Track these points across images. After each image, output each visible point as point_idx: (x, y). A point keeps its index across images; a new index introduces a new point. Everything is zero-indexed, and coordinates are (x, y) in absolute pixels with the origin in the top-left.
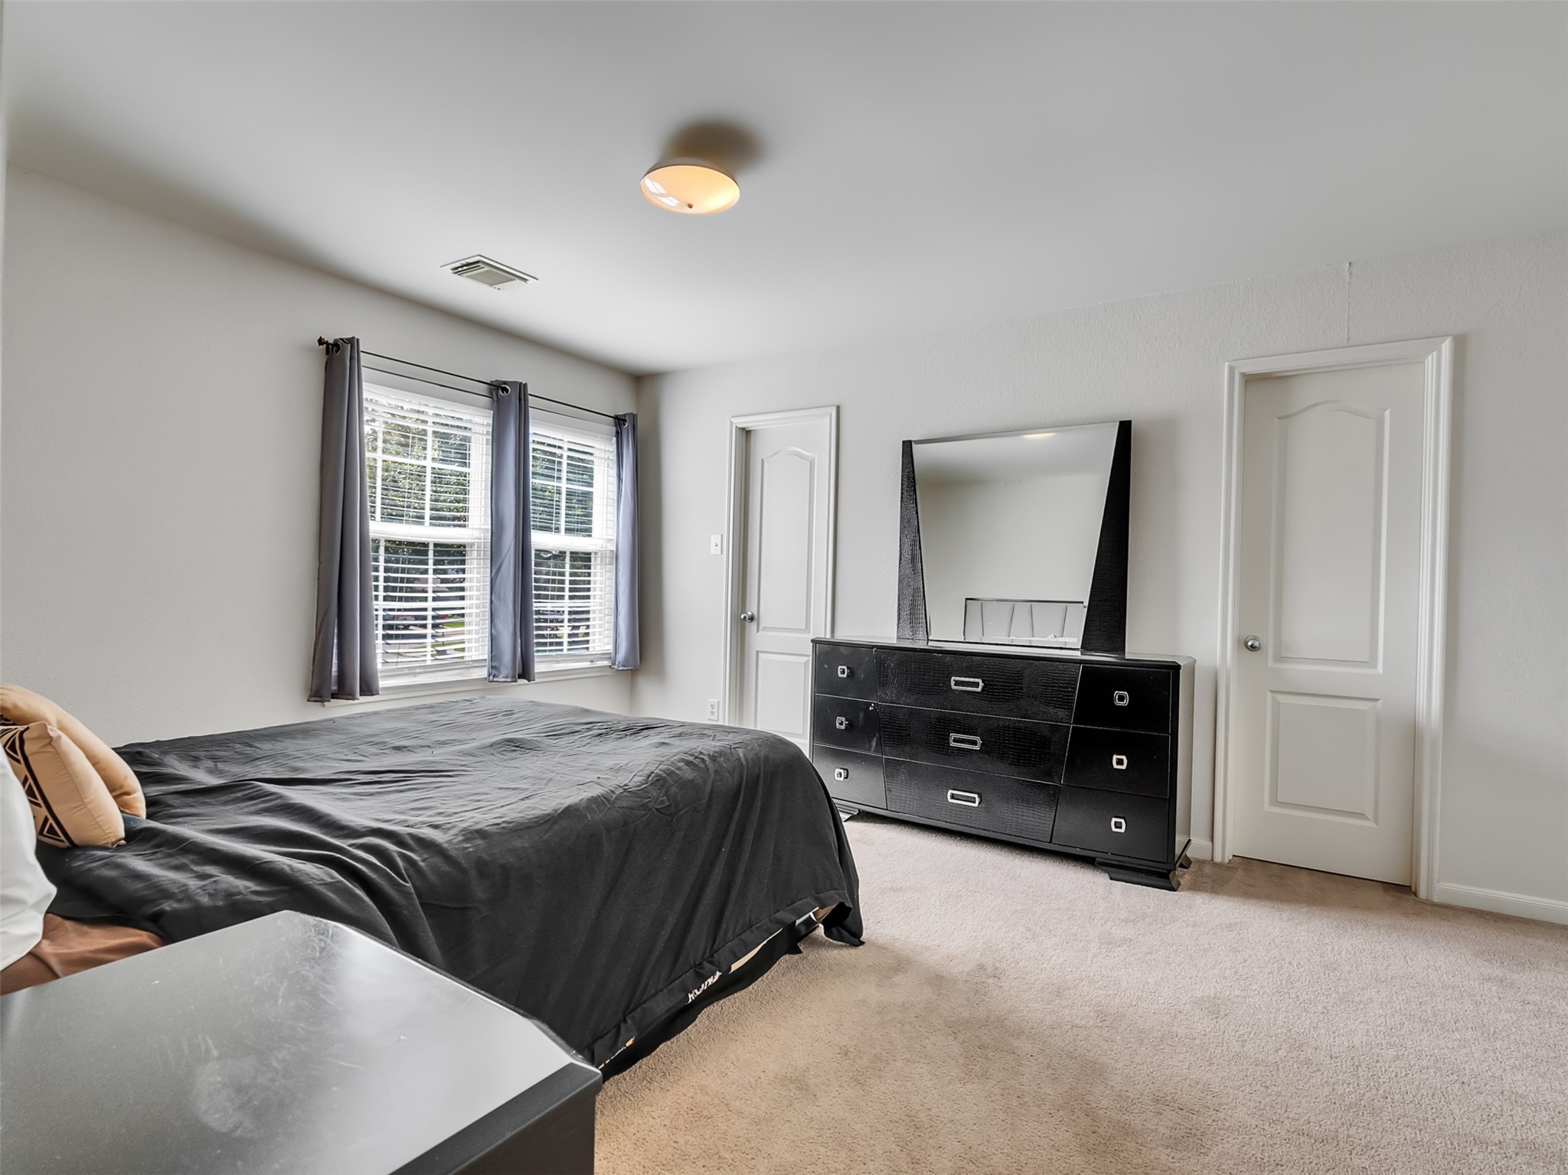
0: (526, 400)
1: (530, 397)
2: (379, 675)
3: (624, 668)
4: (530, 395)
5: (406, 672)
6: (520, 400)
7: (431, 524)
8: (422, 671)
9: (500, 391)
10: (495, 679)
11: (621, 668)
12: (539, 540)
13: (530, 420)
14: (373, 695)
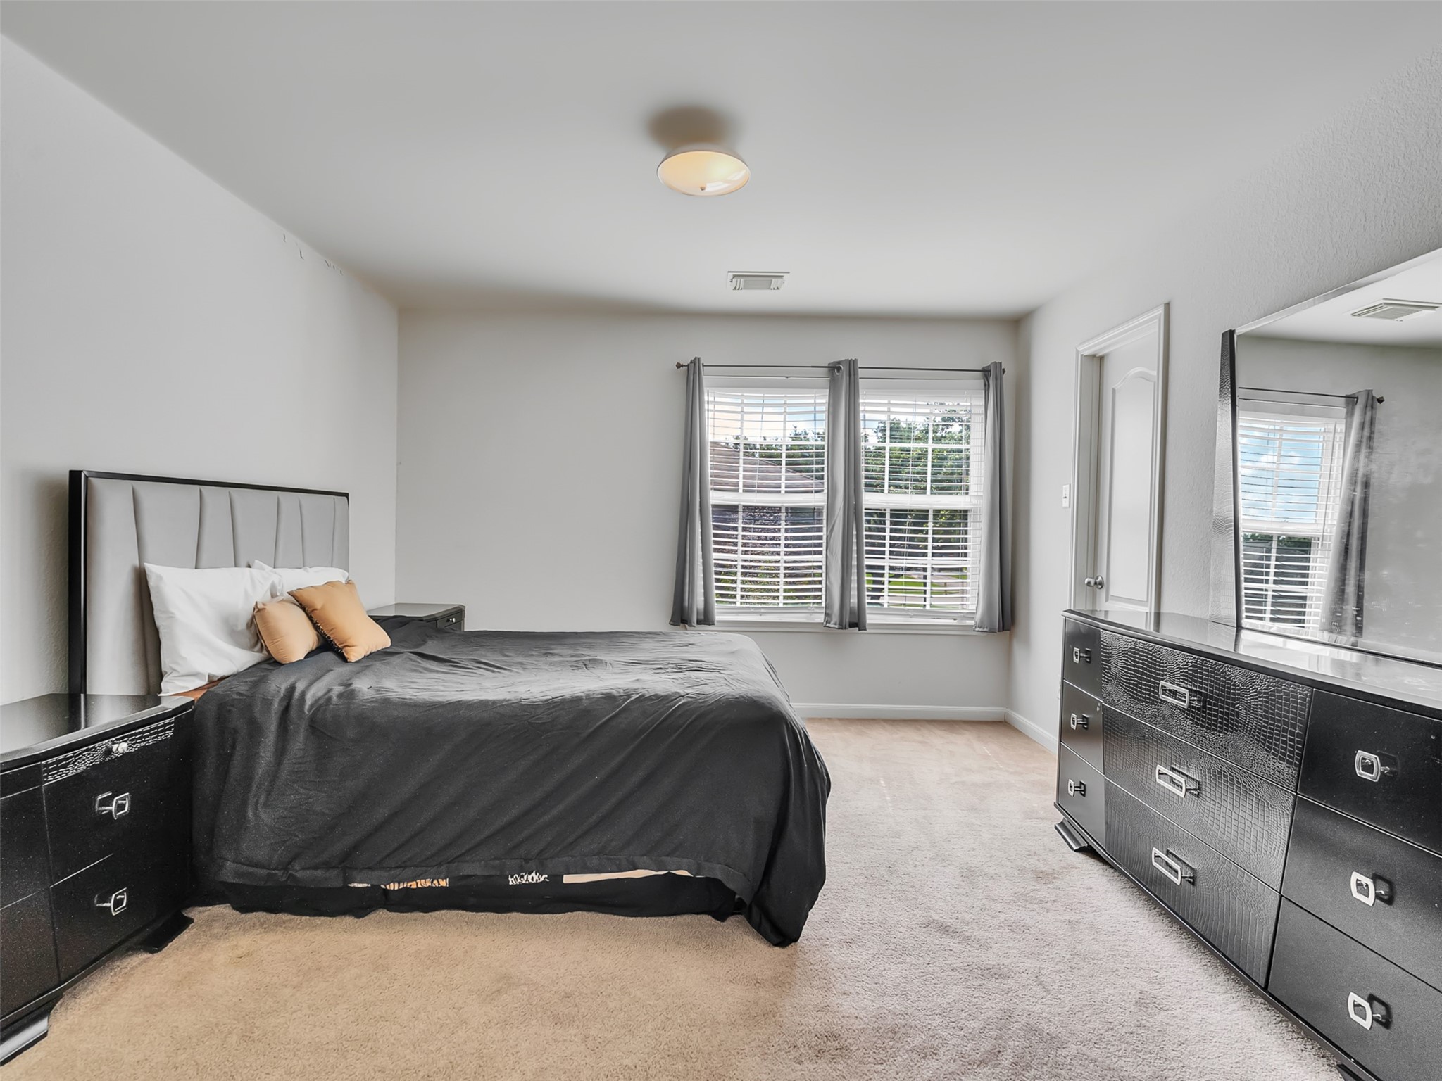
0: (856, 374)
1: (859, 370)
2: (716, 610)
3: (980, 630)
4: (860, 368)
5: (752, 610)
6: (850, 375)
7: (786, 492)
8: (766, 611)
9: (836, 371)
10: (828, 625)
11: (977, 629)
12: (870, 500)
13: (860, 390)
14: (710, 625)
